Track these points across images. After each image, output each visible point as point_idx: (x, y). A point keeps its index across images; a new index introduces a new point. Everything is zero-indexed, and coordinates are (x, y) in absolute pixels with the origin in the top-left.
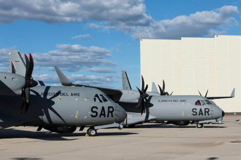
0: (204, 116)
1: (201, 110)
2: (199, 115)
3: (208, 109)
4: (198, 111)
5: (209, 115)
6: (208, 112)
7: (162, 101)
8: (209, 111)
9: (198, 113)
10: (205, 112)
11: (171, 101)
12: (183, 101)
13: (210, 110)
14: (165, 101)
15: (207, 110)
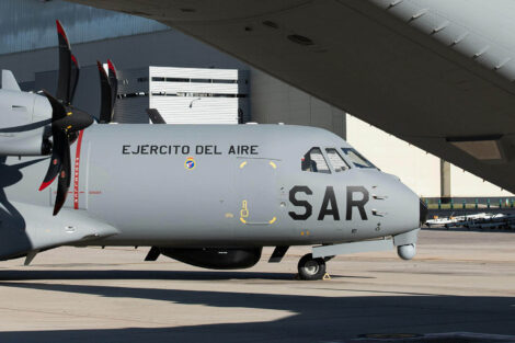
0: (342, 225)
1: (330, 195)
2: (321, 217)
3: (362, 189)
4: (316, 202)
5: (364, 217)
6: (360, 205)
7: (141, 150)
8: (366, 200)
9: (316, 211)
10: (350, 204)
11: (186, 150)
12: (243, 149)
13: (372, 193)
14: (154, 149)
15: (357, 197)
